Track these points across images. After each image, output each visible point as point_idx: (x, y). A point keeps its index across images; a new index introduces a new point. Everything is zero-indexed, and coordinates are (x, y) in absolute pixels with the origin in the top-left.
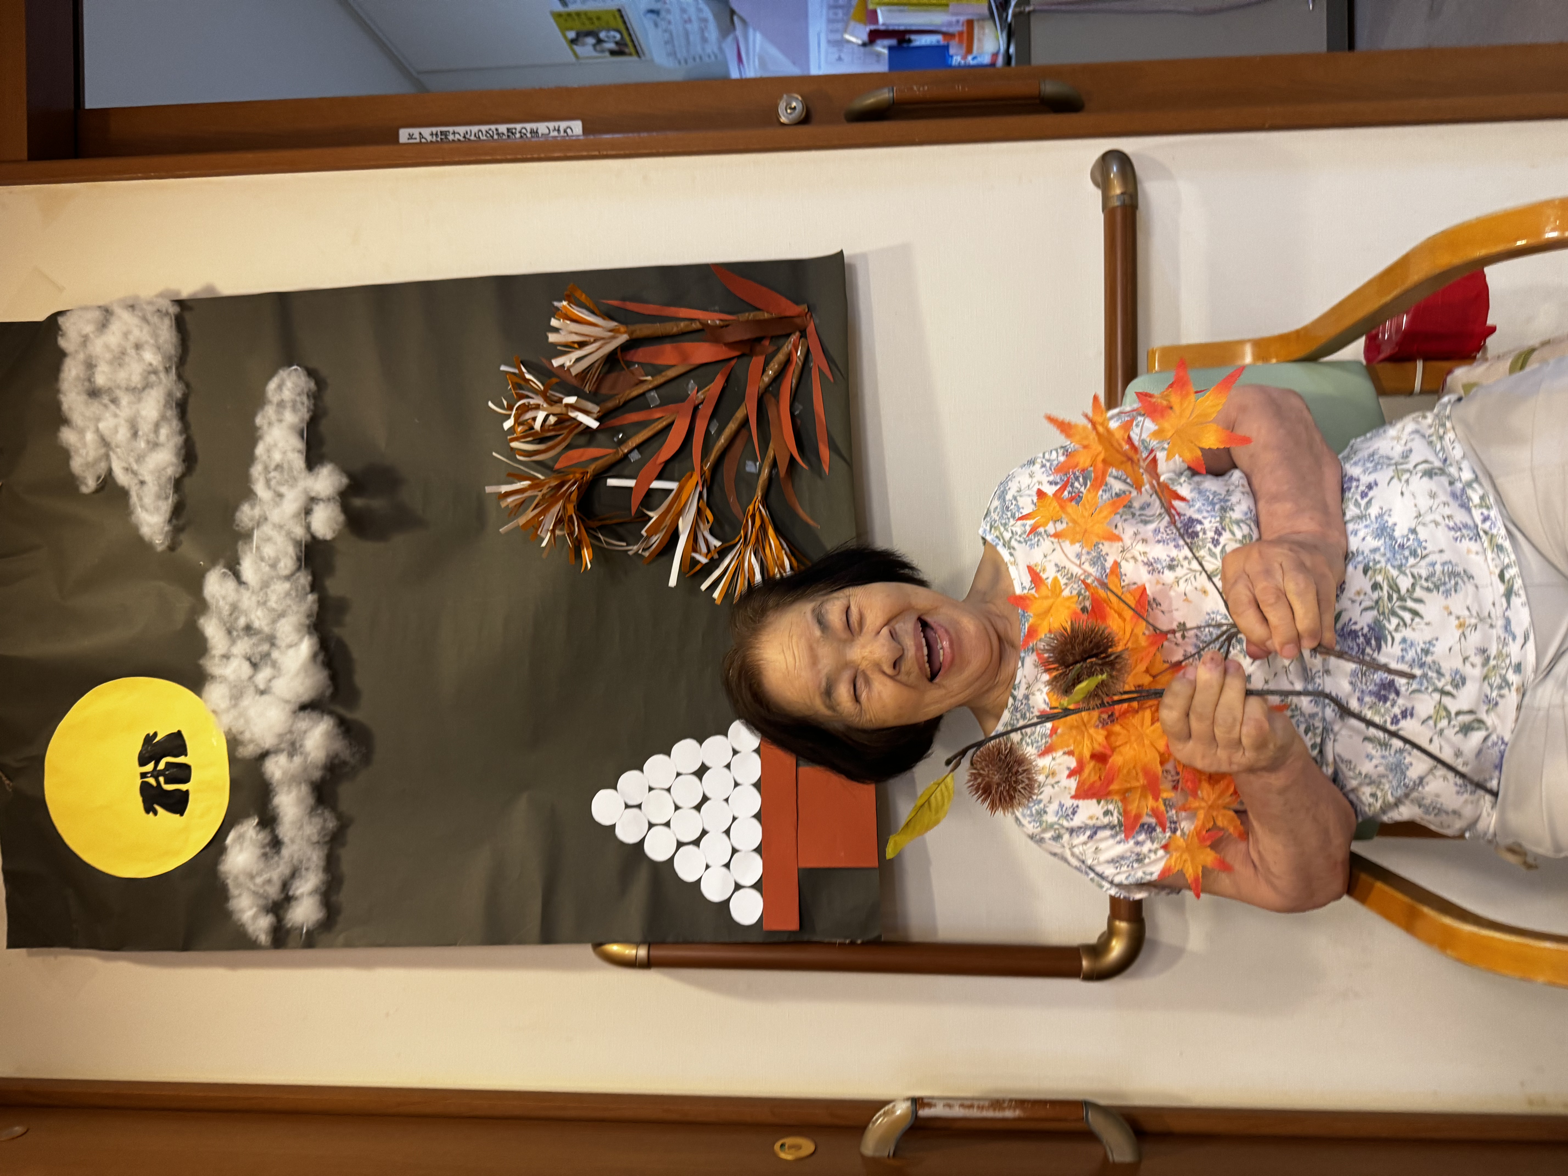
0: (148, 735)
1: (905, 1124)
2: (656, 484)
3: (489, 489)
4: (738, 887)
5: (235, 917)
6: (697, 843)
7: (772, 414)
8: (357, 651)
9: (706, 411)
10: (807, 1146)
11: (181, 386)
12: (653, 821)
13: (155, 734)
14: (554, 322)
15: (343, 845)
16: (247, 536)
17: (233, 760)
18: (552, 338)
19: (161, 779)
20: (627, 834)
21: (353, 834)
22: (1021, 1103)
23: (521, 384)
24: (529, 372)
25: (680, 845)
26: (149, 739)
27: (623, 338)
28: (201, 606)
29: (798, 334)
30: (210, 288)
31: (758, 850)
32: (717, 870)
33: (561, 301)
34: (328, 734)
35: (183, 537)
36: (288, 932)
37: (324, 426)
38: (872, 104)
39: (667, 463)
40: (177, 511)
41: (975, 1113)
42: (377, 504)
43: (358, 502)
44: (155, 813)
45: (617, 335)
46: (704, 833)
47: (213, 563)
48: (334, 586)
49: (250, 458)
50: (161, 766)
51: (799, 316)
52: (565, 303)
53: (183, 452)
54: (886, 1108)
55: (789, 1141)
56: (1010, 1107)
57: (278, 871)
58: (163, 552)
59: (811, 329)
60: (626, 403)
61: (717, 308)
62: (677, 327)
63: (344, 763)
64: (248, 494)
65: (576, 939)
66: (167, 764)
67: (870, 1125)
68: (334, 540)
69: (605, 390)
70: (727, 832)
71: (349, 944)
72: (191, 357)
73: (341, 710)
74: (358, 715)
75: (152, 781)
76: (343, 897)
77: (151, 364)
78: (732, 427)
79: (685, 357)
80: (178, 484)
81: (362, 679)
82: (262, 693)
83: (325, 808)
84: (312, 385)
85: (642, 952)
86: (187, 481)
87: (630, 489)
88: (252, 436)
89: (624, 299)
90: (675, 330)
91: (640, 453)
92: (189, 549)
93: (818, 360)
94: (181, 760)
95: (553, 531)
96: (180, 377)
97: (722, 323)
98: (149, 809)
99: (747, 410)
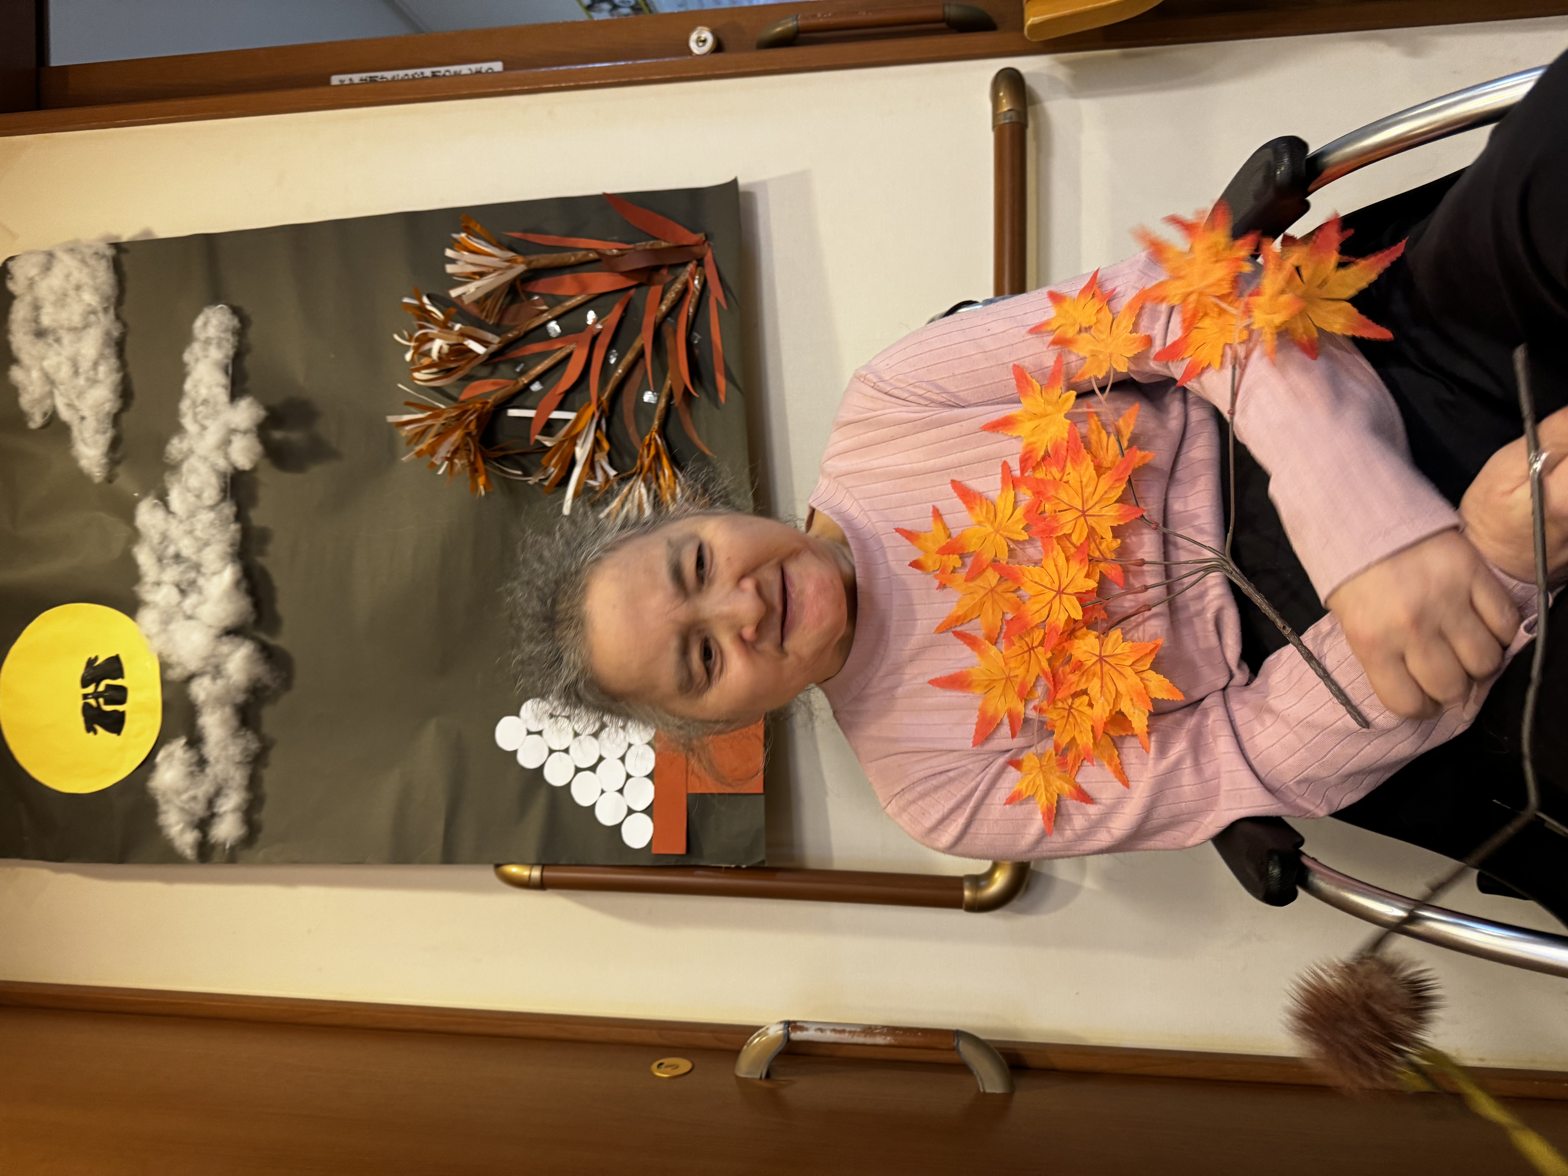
0: (90, 658)
1: (777, 1047)
2: (556, 415)
3: (391, 419)
4: (630, 812)
5: (165, 832)
6: (593, 769)
7: (669, 343)
8: (279, 579)
9: (604, 341)
10: (684, 1065)
11: (118, 325)
12: (554, 748)
13: (96, 658)
14: (449, 253)
15: (266, 765)
16: (174, 467)
17: (165, 683)
18: (450, 269)
19: (101, 700)
20: (528, 760)
21: (274, 756)
22: (892, 1030)
23: (421, 315)
24: (434, 305)
25: (578, 770)
26: (91, 662)
27: (520, 268)
28: (135, 536)
29: (695, 262)
30: (148, 232)
31: (650, 776)
32: (612, 795)
33: (458, 232)
34: (248, 658)
35: (120, 469)
36: (213, 847)
37: (249, 362)
38: (779, 32)
39: (568, 393)
40: (115, 445)
41: (845, 1038)
42: (296, 436)
43: (278, 435)
44: (95, 732)
45: (515, 265)
46: (601, 759)
47: (145, 494)
48: (258, 517)
49: (178, 393)
50: (101, 688)
51: (696, 245)
52: (463, 235)
53: (120, 388)
54: (760, 1031)
55: (667, 1061)
56: (881, 1034)
57: (204, 789)
58: (100, 484)
59: (709, 258)
60: (528, 333)
61: (615, 238)
62: (575, 257)
63: (266, 687)
64: (178, 429)
65: (476, 860)
66: (107, 686)
67: (745, 1047)
68: (254, 470)
69: (506, 322)
70: (622, 759)
72: (128, 299)
73: (264, 637)
74: (281, 641)
75: (92, 702)
76: (265, 816)
77: (89, 305)
78: (630, 356)
79: (583, 289)
80: (116, 419)
81: (284, 606)
82: (190, 617)
83: (248, 730)
84: (235, 322)
85: (536, 873)
86: (125, 417)
87: (529, 419)
88: (181, 373)
89: (526, 231)
90: (573, 259)
91: (542, 384)
92: (125, 481)
93: (715, 291)
94: (118, 682)
95: (450, 460)
96: (118, 317)
97: (620, 253)
98: (90, 728)
99: (645, 339)
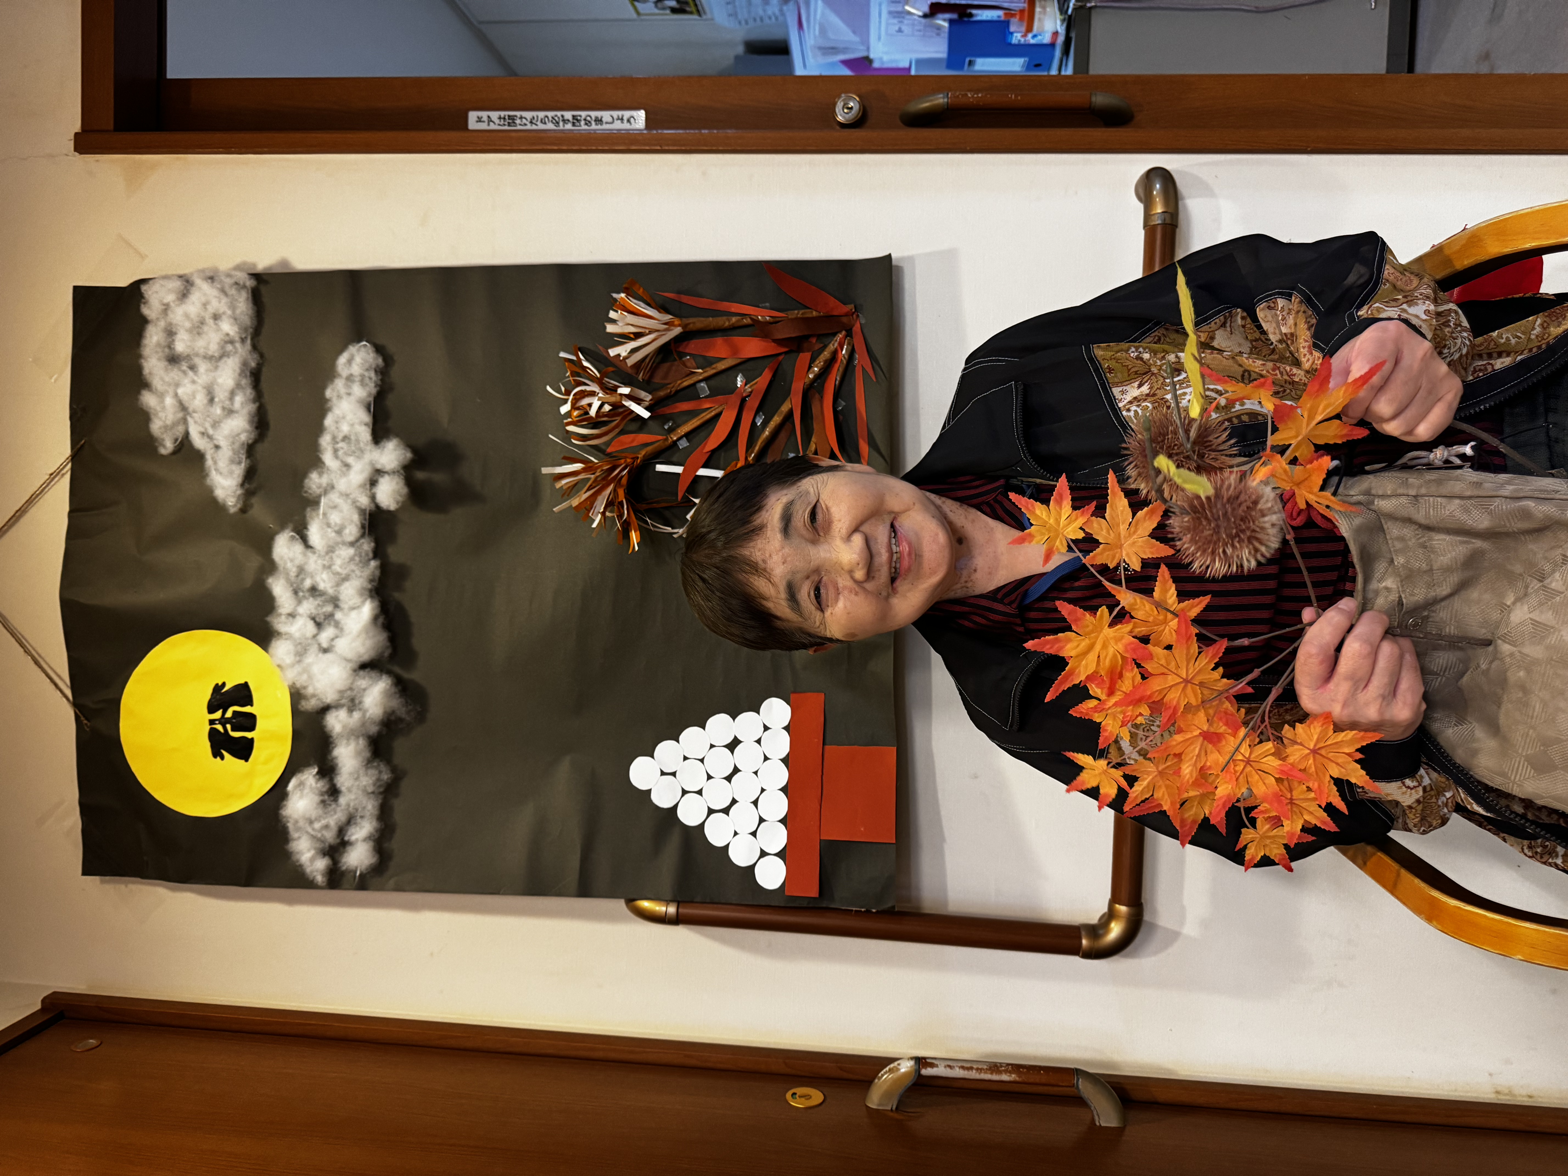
0: (217, 684)
1: (908, 1082)
2: (702, 472)
3: (545, 470)
4: (763, 854)
5: (294, 858)
6: (726, 811)
7: (815, 409)
8: (414, 616)
9: (753, 403)
10: (817, 1097)
11: (256, 356)
12: (686, 789)
13: (224, 684)
14: (612, 315)
15: (397, 795)
16: (314, 503)
17: (296, 712)
18: (610, 328)
19: (229, 726)
20: (662, 799)
21: (405, 786)
22: (1017, 1068)
23: (579, 371)
24: (587, 360)
25: (711, 811)
26: (218, 689)
27: (677, 330)
28: (270, 567)
29: (844, 333)
30: (284, 263)
31: (783, 821)
32: (744, 837)
33: (619, 293)
35: (254, 500)
36: (343, 874)
37: (391, 401)
38: (926, 108)
39: (713, 452)
40: (249, 475)
41: (973, 1075)
42: (439, 477)
43: (420, 475)
44: (222, 758)
45: (672, 328)
46: (734, 802)
47: (282, 527)
48: (395, 554)
49: (319, 429)
50: (229, 714)
51: (846, 315)
52: (623, 295)
53: (256, 419)
54: (892, 1066)
55: (800, 1091)
56: (1006, 1071)
58: (235, 514)
59: (857, 328)
60: (677, 392)
61: (767, 304)
62: (729, 322)
63: (400, 720)
64: (316, 463)
65: (610, 894)
66: (234, 712)
67: (876, 1080)
68: (397, 510)
69: (657, 379)
70: (755, 803)
71: (399, 888)
72: (265, 330)
73: (397, 670)
74: (414, 675)
75: (219, 727)
76: (395, 844)
78: (777, 420)
79: (735, 351)
80: (250, 450)
81: (418, 642)
83: (381, 761)
84: (380, 361)
85: (672, 910)
86: (259, 447)
87: (677, 475)
88: (321, 408)
89: (679, 292)
90: (727, 324)
91: (689, 441)
92: (260, 512)
93: (861, 359)
94: (247, 709)
95: (603, 514)
96: (254, 347)
97: (772, 320)
98: (216, 753)
99: (792, 403)
